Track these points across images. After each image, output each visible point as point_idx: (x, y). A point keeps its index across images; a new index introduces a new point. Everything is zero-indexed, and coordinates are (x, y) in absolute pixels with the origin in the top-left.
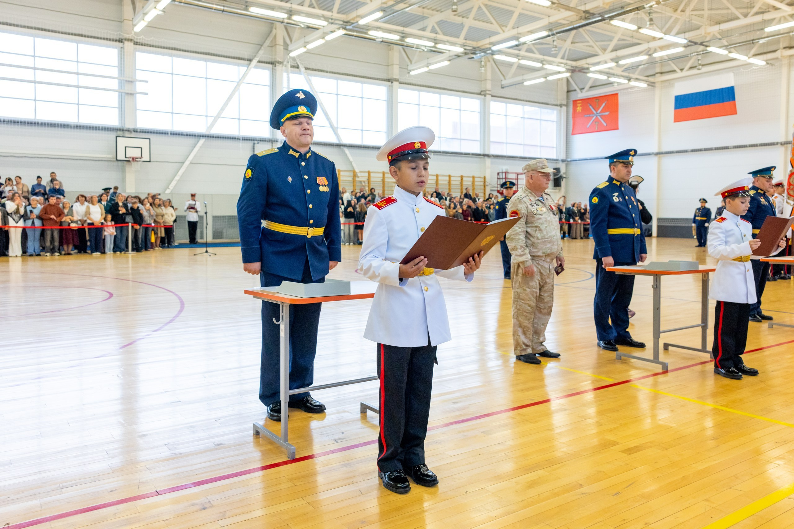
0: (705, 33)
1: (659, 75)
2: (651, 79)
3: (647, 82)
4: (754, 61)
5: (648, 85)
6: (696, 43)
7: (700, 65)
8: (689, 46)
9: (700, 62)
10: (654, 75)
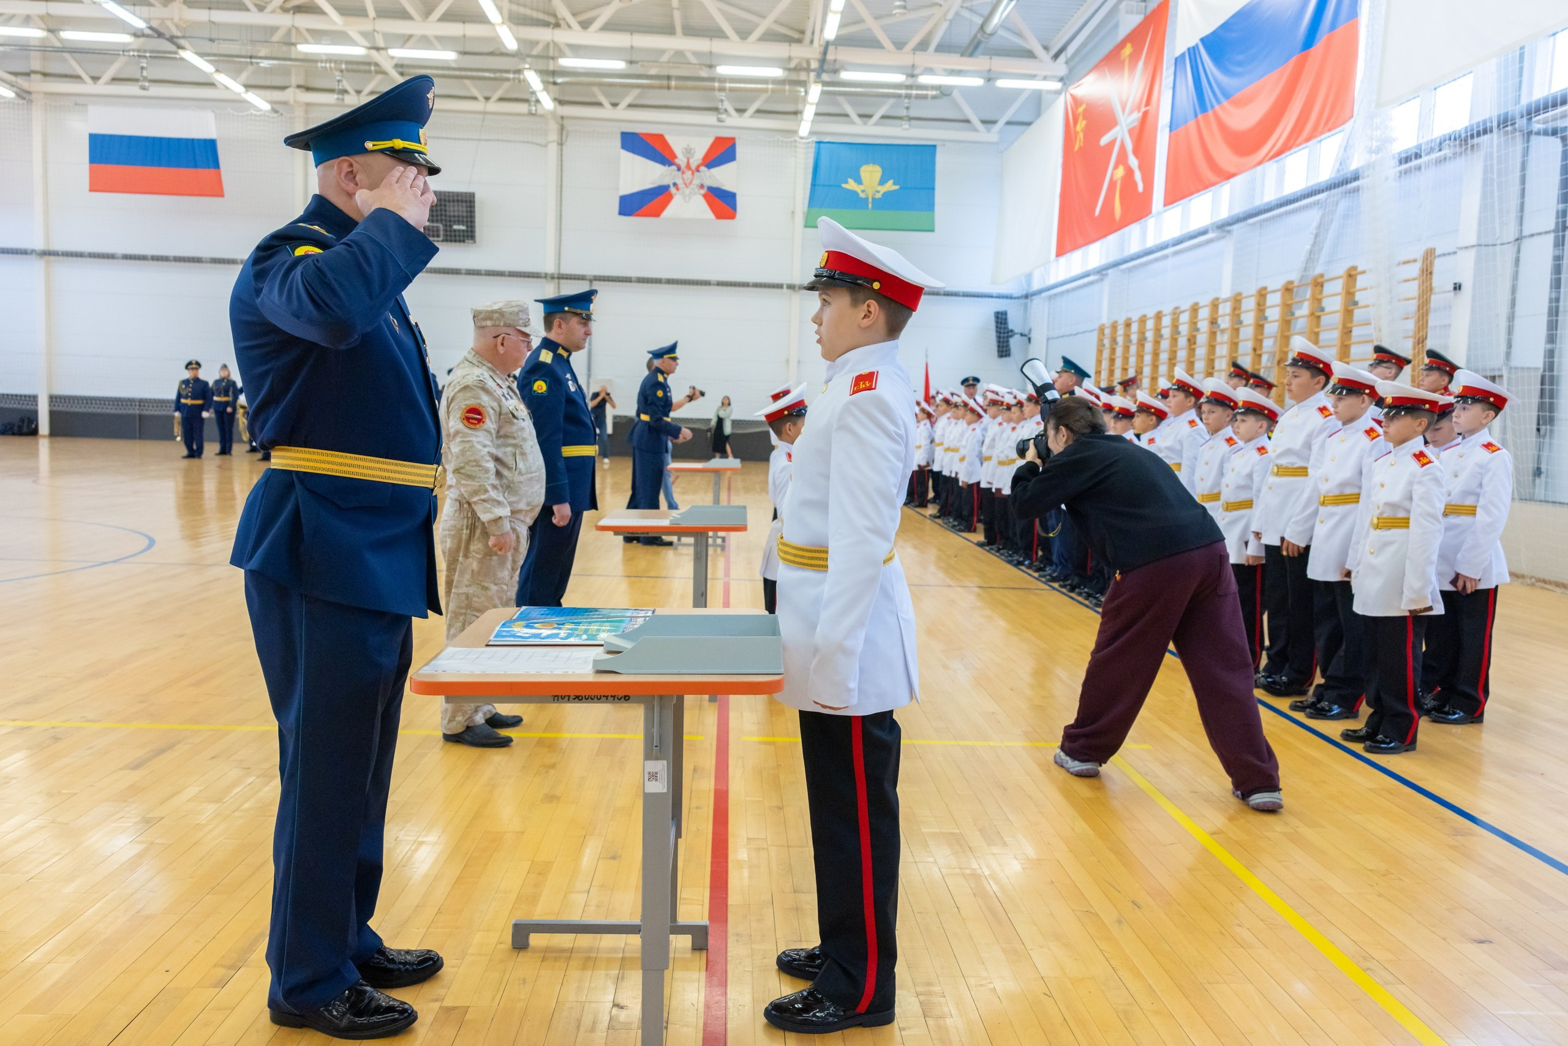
0: (180, 20)
1: (39, 77)
2: (22, 82)
3: (13, 86)
4: (252, 97)
5: (18, 95)
6: (160, 35)
7: (145, 79)
8: (144, 35)
9: (145, 73)
10: (28, 74)
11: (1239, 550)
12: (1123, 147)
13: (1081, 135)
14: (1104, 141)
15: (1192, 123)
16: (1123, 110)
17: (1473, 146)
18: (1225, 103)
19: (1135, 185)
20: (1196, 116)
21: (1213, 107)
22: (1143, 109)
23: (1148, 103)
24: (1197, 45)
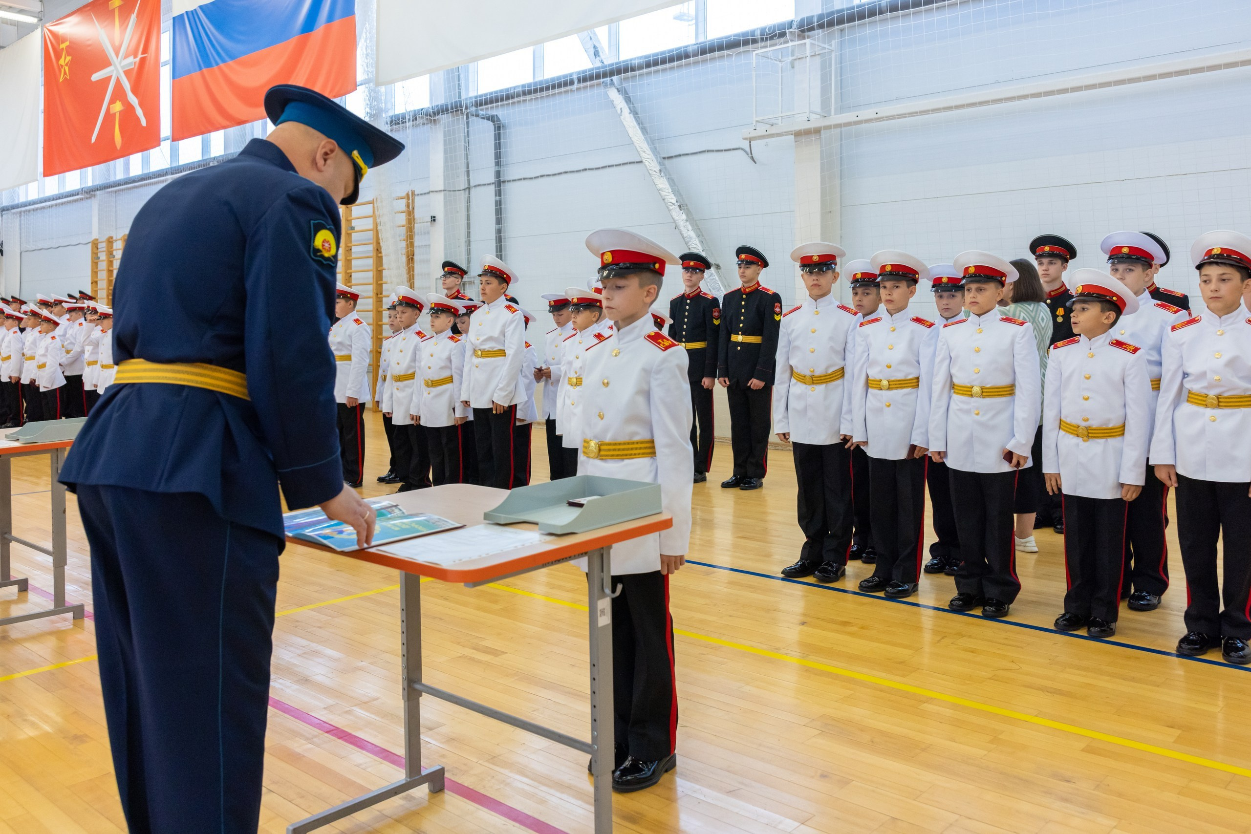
11: (449, 415)
12: (118, 84)
13: (67, 69)
14: (95, 77)
15: (196, 75)
16: (117, 55)
17: (435, 120)
18: (231, 62)
19: (138, 119)
20: (200, 69)
21: (217, 64)
22: (140, 56)
23: (145, 51)
24: (195, 10)
